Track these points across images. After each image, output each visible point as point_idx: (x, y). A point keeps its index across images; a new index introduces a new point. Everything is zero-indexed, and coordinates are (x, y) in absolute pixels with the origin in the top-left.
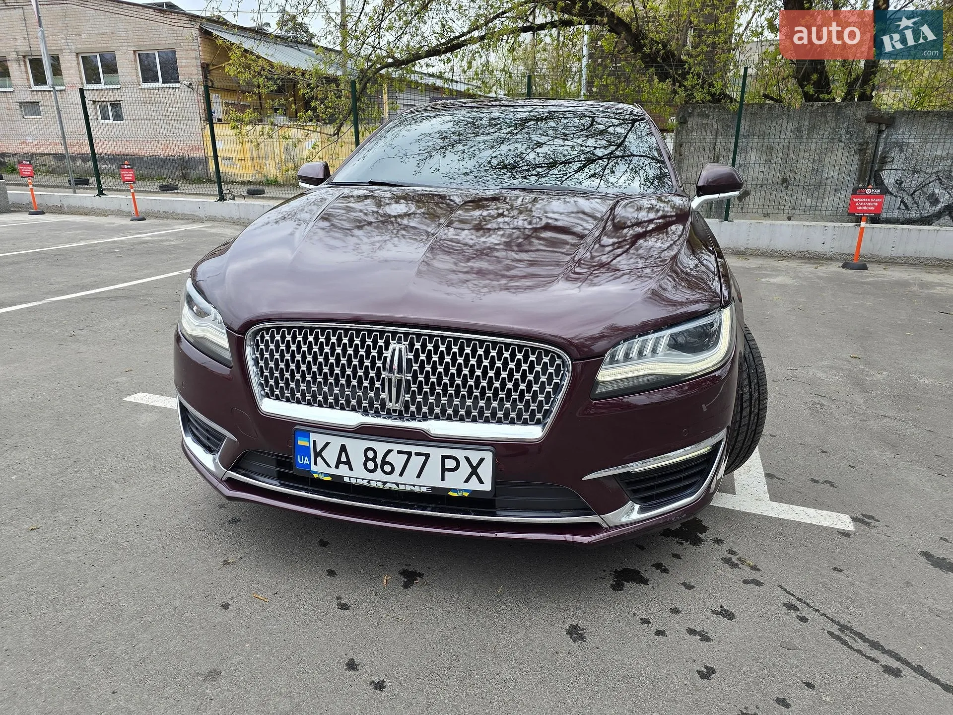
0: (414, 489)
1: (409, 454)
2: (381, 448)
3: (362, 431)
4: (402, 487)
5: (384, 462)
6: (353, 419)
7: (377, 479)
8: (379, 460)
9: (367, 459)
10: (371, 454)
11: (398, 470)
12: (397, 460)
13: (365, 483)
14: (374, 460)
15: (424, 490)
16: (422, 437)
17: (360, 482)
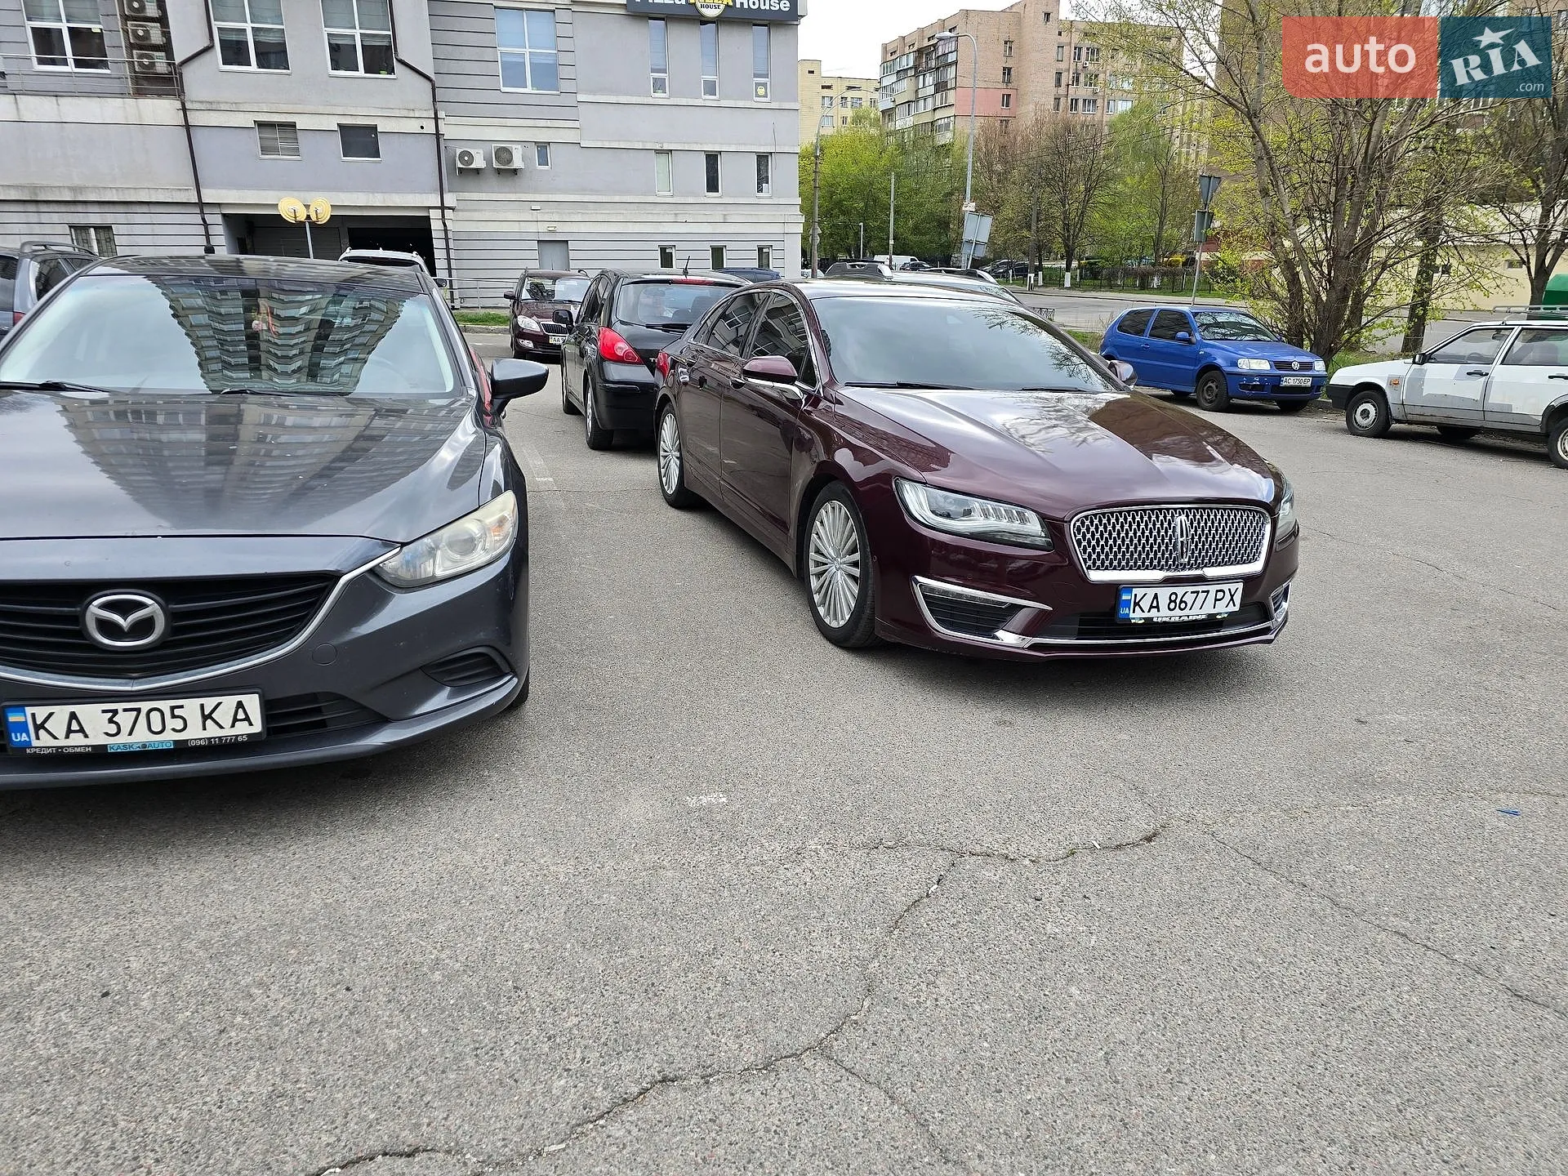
0: (1198, 617)
1: (1198, 592)
2: (1180, 591)
3: (1168, 582)
4: (1191, 618)
5: (1181, 602)
6: (1158, 575)
7: (1176, 616)
8: (1178, 601)
9: (1171, 601)
10: (1173, 597)
11: (1189, 606)
12: (1189, 598)
13: (1167, 620)
14: (1175, 601)
15: (1204, 617)
16: (1201, 580)
17: (1164, 619)
